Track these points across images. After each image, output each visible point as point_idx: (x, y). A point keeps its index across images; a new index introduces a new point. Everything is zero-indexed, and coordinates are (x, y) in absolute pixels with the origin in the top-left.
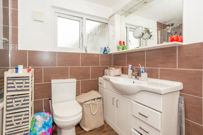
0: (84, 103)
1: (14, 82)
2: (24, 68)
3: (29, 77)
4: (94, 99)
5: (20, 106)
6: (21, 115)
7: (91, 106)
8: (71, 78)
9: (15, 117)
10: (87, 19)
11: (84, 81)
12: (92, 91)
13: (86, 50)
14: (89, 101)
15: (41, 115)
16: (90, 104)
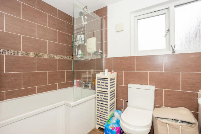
0: (157, 119)
1: (100, 82)
2: (108, 72)
3: (108, 79)
4: (177, 120)
5: (102, 99)
6: (104, 107)
7: (168, 127)
8: (150, 84)
9: (101, 106)
10: (175, 6)
11: (169, 91)
12: (183, 108)
13: (173, 50)
14: (166, 119)
15: (118, 113)
16: (167, 124)
